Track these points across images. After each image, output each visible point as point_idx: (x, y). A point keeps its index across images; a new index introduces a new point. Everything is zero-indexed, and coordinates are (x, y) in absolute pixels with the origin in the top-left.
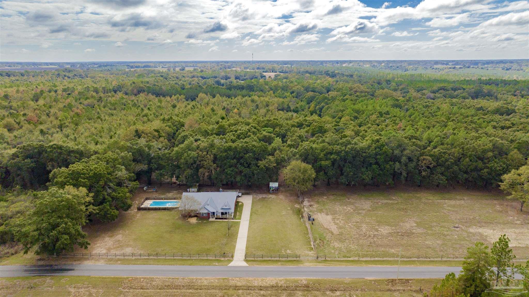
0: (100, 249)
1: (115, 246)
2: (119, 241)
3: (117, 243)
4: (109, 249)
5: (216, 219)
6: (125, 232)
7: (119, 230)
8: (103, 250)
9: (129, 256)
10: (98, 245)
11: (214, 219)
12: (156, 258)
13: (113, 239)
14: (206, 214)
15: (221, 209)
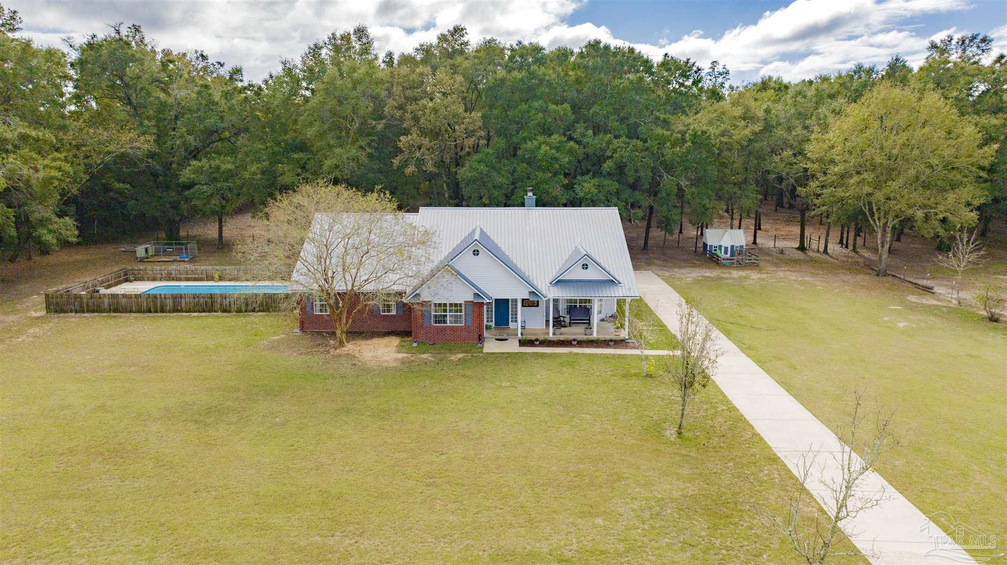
5: (523, 343)
11: (512, 347)
14: (463, 313)
15: (551, 283)
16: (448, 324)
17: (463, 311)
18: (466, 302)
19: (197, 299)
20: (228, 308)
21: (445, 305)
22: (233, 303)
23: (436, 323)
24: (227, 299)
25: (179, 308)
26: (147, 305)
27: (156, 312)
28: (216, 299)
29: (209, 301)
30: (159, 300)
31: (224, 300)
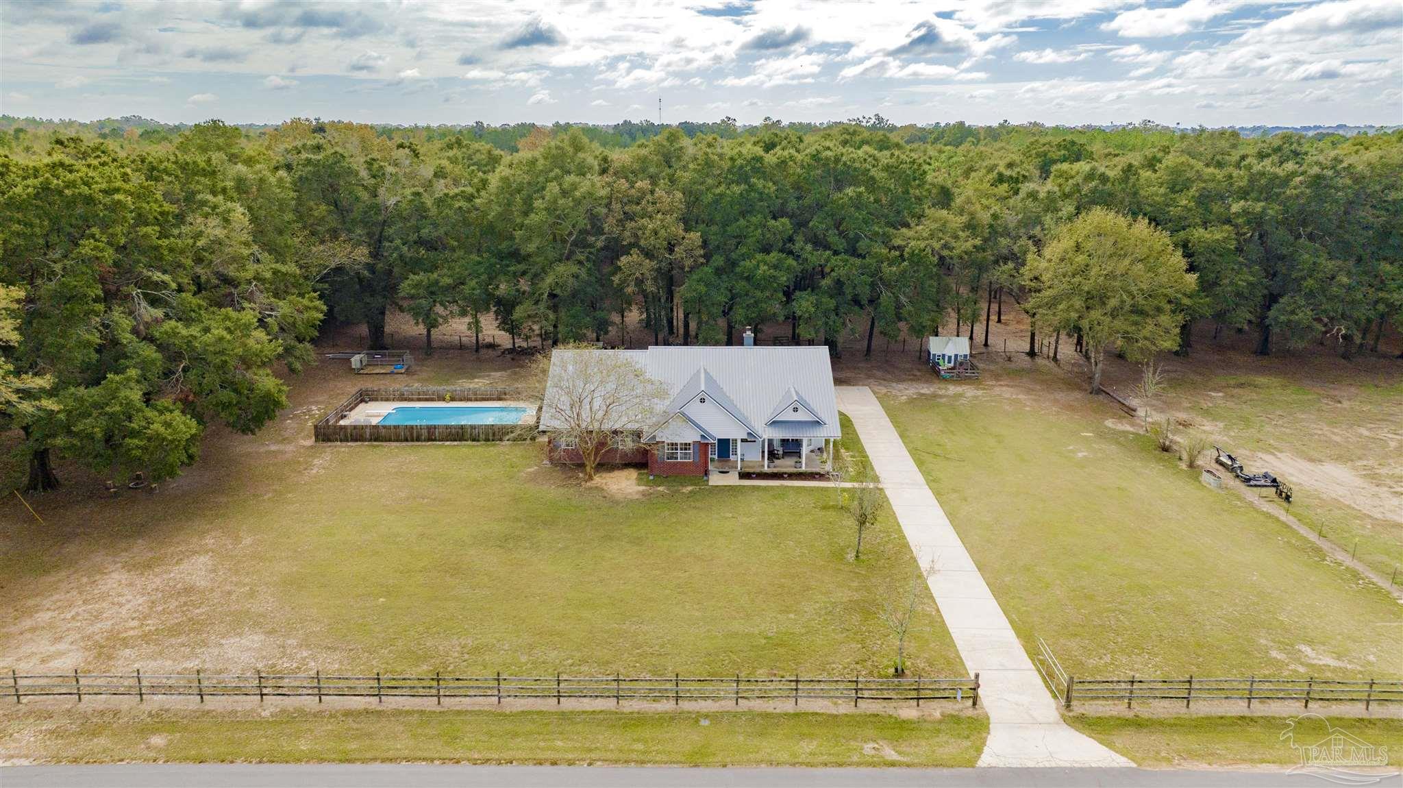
0: (44, 646)
1: (151, 625)
2: (188, 590)
3: (173, 604)
4: (105, 649)
5: (744, 475)
6: (237, 539)
7: (202, 534)
8: (61, 654)
9: (238, 691)
10: (44, 617)
11: (732, 479)
12: (430, 704)
13: (154, 581)
14: (691, 452)
15: (766, 425)
16: (679, 461)
17: (692, 449)
18: (694, 442)
19: (449, 430)
20: (477, 438)
21: (677, 444)
22: (481, 433)
23: (669, 460)
25: (433, 438)
26: (404, 435)
27: (412, 440)
28: (466, 430)
31: (474, 431)
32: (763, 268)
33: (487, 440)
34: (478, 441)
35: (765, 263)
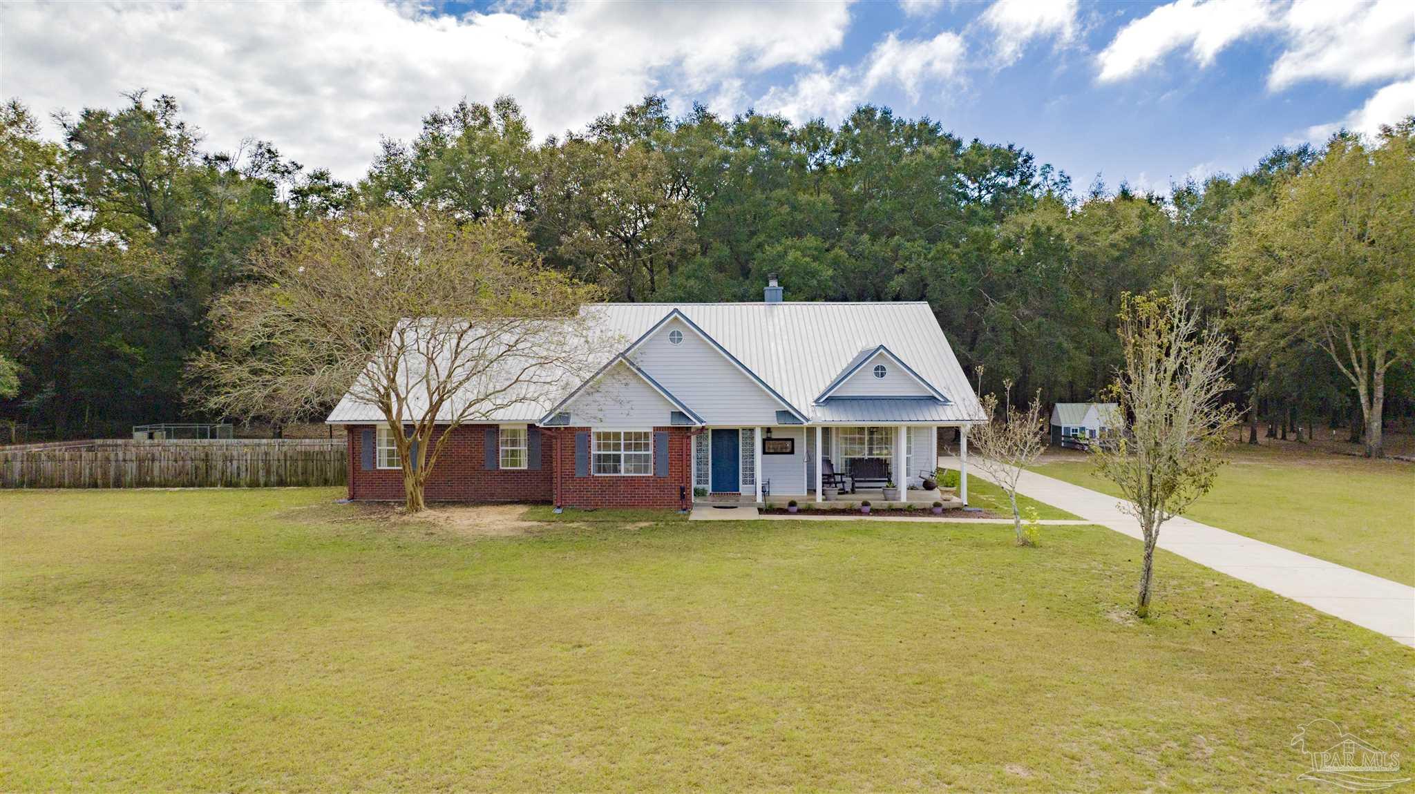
5: (765, 510)
14: (651, 452)
15: (816, 401)
16: (623, 474)
17: (651, 447)
18: (656, 429)
19: (181, 463)
20: (235, 480)
21: (617, 435)
22: (244, 469)
23: (599, 472)
24: (235, 463)
25: (148, 479)
26: (91, 475)
27: (106, 485)
28: (214, 463)
29: (202, 465)
30: (113, 464)
31: (229, 464)
32: (791, 256)
33: (254, 484)
34: (237, 485)
35: (797, 249)
